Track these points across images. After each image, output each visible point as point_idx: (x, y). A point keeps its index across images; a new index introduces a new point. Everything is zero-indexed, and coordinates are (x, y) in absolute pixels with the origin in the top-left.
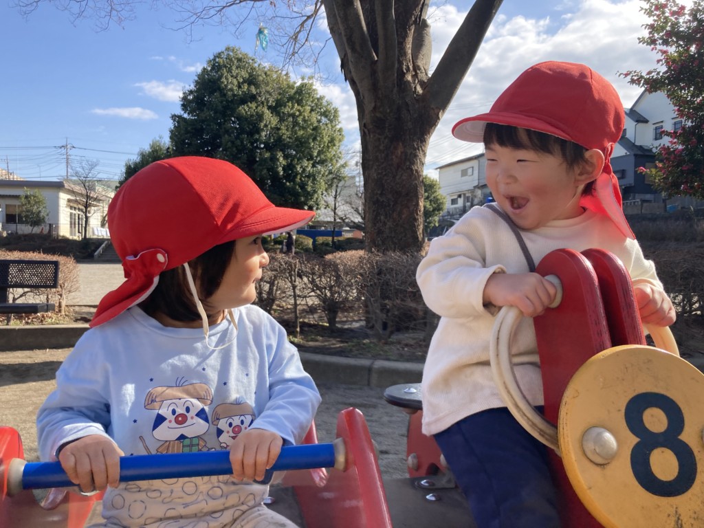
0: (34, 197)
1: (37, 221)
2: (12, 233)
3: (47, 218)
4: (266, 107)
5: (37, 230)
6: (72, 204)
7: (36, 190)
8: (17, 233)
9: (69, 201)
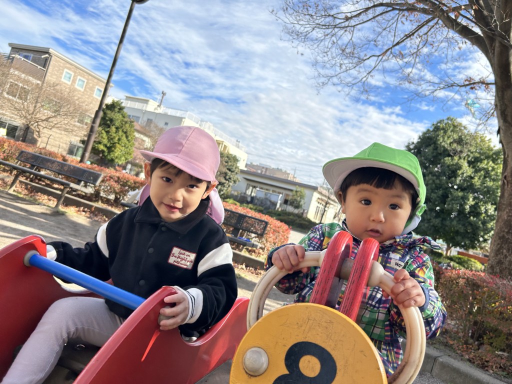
0: (301, 192)
1: (298, 207)
2: (283, 210)
3: (303, 206)
4: (466, 161)
5: (296, 211)
6: (319, 200)
7: (302, 189)
8: (286, 210)
9: (319, 198)
